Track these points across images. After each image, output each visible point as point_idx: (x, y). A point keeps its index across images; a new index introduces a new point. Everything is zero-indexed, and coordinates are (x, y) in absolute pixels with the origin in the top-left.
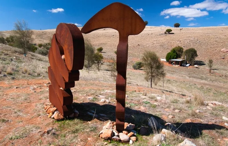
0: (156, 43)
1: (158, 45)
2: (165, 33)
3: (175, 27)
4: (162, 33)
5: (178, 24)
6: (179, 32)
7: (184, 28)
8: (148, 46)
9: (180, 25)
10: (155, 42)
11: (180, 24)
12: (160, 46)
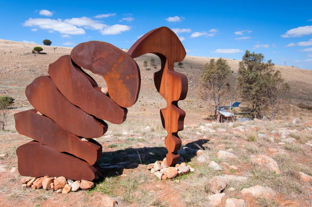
0: (22, 67)
1: (26, 69)
2: (33, 52)
3: (45, 45)
4: (27, 52)
5: (49, 41)
6: (53, 52)
7: (58, 47)
8: (8, 70)
9: (51, 43)
10: (20, 65)
11: (51, 41)
12: (30, 71)
